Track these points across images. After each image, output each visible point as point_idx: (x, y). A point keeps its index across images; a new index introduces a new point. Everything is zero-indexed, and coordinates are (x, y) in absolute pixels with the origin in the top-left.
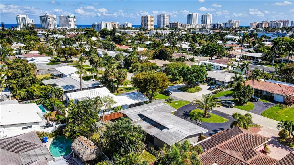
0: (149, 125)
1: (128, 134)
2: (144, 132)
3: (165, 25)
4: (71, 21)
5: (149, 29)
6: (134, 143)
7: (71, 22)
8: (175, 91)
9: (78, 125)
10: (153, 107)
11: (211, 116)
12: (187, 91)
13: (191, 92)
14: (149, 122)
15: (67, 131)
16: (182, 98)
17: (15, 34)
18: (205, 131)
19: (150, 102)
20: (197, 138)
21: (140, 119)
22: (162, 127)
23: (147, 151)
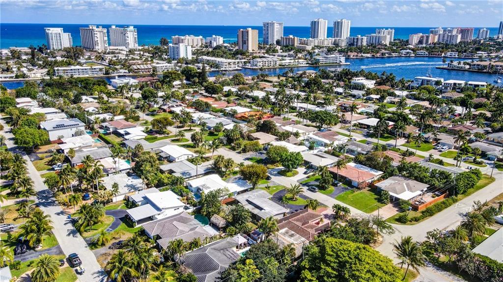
0: (253, 207)
1: (243, 213)
2: (251, 212)
3: (275, 40)
4: (129, 37)
5: (250, 50)
6: (246, 218)
7: (129, 39)
8: (275, 175)
9: (211, 208)
10: (256, 194)
11: (297, 200)
12: (285, 176)
13: (289, 176)
14: (253, 205)
15: (204, 212)
16: (280, 183)
17: (76, 82)
18: (288, 211)
19: (253, 188)
20: (283, 215)
21: (247, 203)
22: (261, 209)
23: (253, 223)
